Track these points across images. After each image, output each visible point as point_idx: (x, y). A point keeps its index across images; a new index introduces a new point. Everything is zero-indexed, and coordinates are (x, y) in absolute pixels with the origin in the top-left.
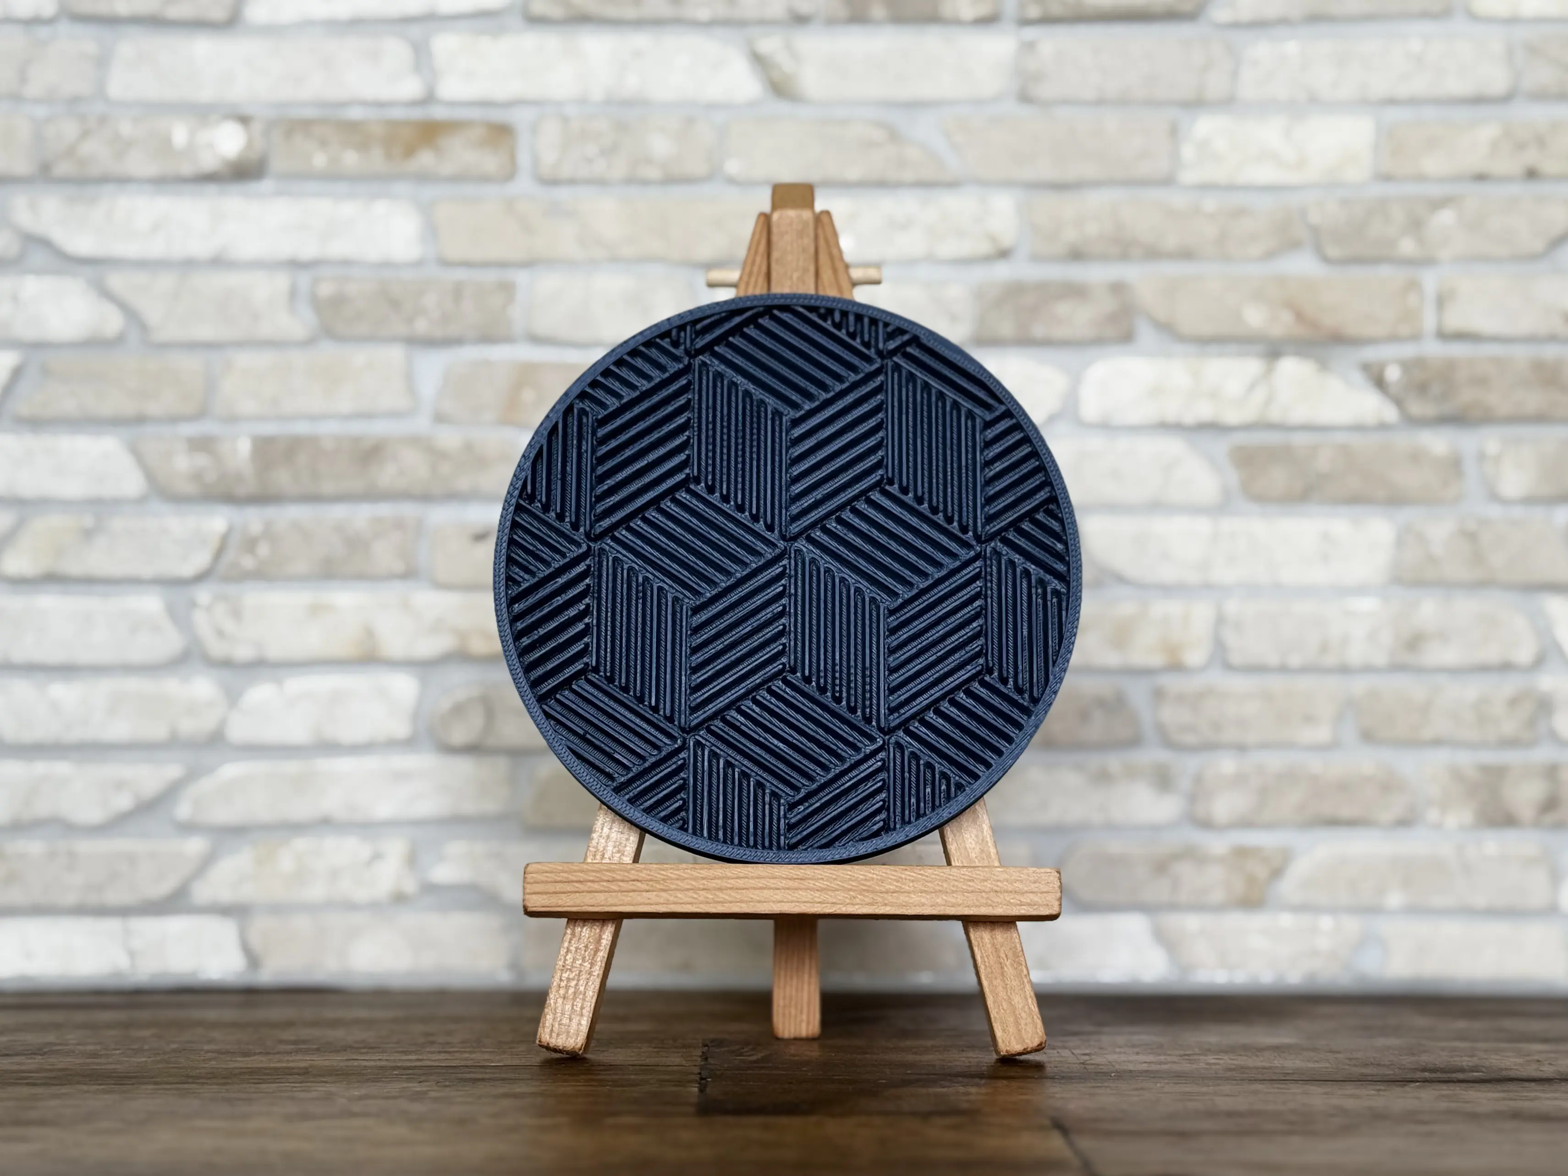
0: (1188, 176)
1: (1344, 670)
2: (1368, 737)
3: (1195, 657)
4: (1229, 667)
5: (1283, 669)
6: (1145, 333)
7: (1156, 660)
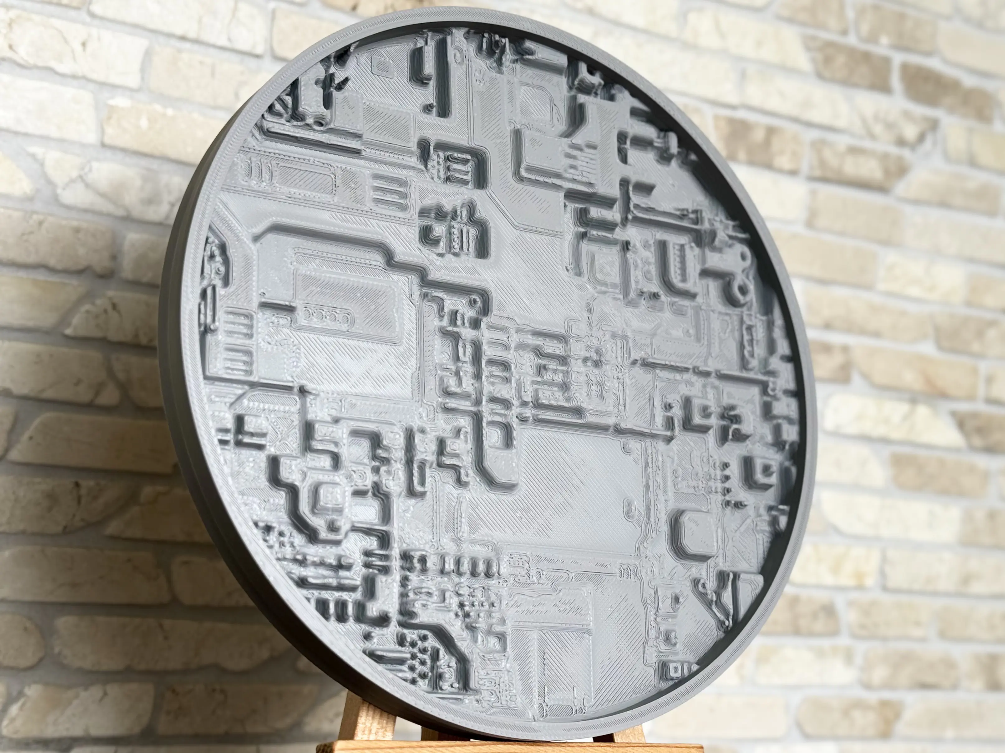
0: (882, 286)
1: (935, 594)
2: (943, 635)
3: (870, 581)
4: (885, 589)
5: (910, 592)
6: (856, 378)
7: (851, 582)
